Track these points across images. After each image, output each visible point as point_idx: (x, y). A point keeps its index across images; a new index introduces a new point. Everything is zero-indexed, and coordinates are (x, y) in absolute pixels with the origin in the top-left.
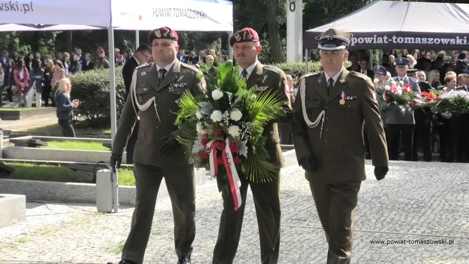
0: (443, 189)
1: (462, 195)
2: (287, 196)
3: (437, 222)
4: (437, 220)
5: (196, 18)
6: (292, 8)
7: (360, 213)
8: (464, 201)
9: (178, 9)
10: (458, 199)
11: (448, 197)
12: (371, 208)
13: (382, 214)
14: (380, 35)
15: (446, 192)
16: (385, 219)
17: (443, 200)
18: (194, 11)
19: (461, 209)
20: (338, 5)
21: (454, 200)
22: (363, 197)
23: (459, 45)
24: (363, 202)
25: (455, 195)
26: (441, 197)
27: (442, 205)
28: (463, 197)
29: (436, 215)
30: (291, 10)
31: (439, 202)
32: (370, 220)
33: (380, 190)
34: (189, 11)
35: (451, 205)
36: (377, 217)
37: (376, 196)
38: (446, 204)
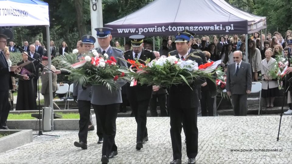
0: (210, 136)
1: (224, 140)
2: (95, 147)
3: (207, 160)
4: (207, 158)
5: (20, 16)
6: (95, 8)
7: (150, 156)
8: (226, 144)
9: (6, 9)
10: (221, 142)
11: (214, 141)
12: (158, 153)
13: (166, 156)
14: (160, 25)
15: (212, 138)
16: (169, 160)
17: (210, 144)
18: (18, 10)
19: (224, 150)
20: (128, 5)
21: (218, 143)
22: (152, 145)
23: (217, 31)
24: (152, 148)
25: (219, 139)
26: (209, 142)
27: (209, 147)
28: (225, 140)
29: (205, 155)
30: (94, 10)
31: (208, 146)
32: (157, 161)
33: (164, 139)
34: (15, 11)
35: (216, 147)
36: (162, 158)
37: (162, 143)
38: (213, 147)
